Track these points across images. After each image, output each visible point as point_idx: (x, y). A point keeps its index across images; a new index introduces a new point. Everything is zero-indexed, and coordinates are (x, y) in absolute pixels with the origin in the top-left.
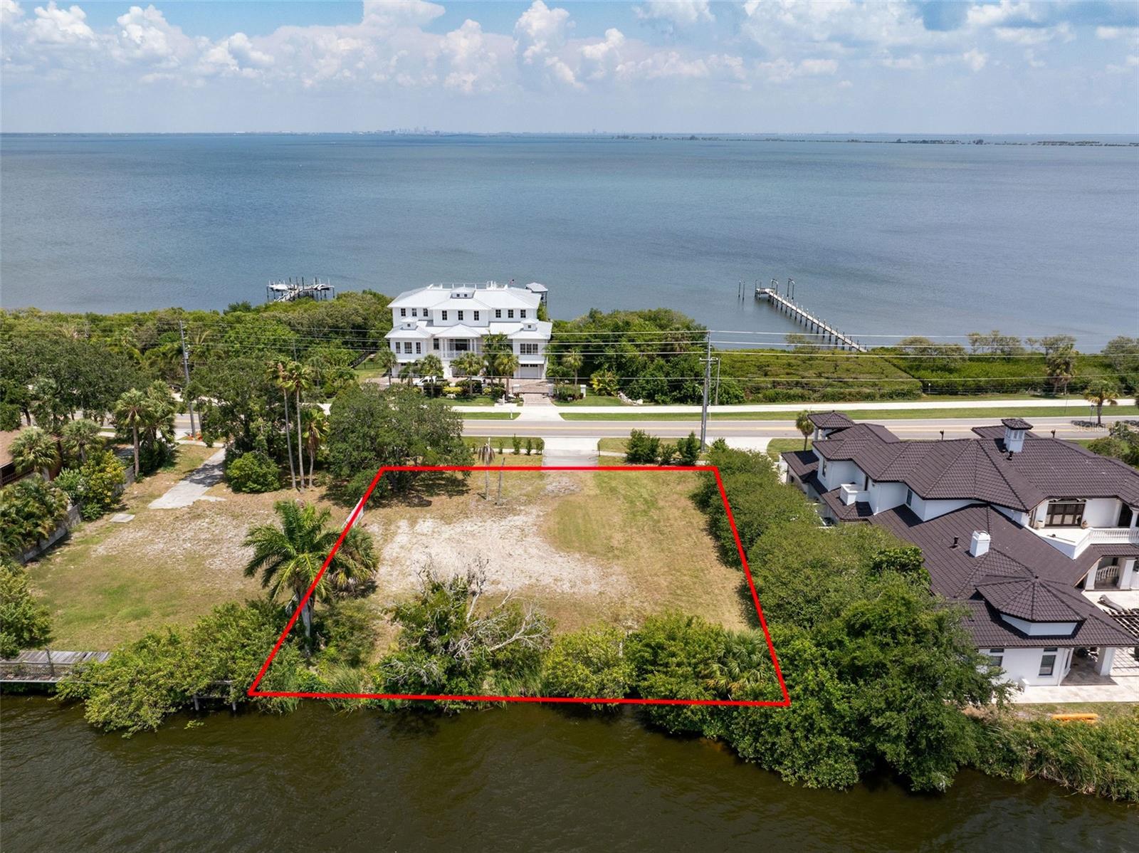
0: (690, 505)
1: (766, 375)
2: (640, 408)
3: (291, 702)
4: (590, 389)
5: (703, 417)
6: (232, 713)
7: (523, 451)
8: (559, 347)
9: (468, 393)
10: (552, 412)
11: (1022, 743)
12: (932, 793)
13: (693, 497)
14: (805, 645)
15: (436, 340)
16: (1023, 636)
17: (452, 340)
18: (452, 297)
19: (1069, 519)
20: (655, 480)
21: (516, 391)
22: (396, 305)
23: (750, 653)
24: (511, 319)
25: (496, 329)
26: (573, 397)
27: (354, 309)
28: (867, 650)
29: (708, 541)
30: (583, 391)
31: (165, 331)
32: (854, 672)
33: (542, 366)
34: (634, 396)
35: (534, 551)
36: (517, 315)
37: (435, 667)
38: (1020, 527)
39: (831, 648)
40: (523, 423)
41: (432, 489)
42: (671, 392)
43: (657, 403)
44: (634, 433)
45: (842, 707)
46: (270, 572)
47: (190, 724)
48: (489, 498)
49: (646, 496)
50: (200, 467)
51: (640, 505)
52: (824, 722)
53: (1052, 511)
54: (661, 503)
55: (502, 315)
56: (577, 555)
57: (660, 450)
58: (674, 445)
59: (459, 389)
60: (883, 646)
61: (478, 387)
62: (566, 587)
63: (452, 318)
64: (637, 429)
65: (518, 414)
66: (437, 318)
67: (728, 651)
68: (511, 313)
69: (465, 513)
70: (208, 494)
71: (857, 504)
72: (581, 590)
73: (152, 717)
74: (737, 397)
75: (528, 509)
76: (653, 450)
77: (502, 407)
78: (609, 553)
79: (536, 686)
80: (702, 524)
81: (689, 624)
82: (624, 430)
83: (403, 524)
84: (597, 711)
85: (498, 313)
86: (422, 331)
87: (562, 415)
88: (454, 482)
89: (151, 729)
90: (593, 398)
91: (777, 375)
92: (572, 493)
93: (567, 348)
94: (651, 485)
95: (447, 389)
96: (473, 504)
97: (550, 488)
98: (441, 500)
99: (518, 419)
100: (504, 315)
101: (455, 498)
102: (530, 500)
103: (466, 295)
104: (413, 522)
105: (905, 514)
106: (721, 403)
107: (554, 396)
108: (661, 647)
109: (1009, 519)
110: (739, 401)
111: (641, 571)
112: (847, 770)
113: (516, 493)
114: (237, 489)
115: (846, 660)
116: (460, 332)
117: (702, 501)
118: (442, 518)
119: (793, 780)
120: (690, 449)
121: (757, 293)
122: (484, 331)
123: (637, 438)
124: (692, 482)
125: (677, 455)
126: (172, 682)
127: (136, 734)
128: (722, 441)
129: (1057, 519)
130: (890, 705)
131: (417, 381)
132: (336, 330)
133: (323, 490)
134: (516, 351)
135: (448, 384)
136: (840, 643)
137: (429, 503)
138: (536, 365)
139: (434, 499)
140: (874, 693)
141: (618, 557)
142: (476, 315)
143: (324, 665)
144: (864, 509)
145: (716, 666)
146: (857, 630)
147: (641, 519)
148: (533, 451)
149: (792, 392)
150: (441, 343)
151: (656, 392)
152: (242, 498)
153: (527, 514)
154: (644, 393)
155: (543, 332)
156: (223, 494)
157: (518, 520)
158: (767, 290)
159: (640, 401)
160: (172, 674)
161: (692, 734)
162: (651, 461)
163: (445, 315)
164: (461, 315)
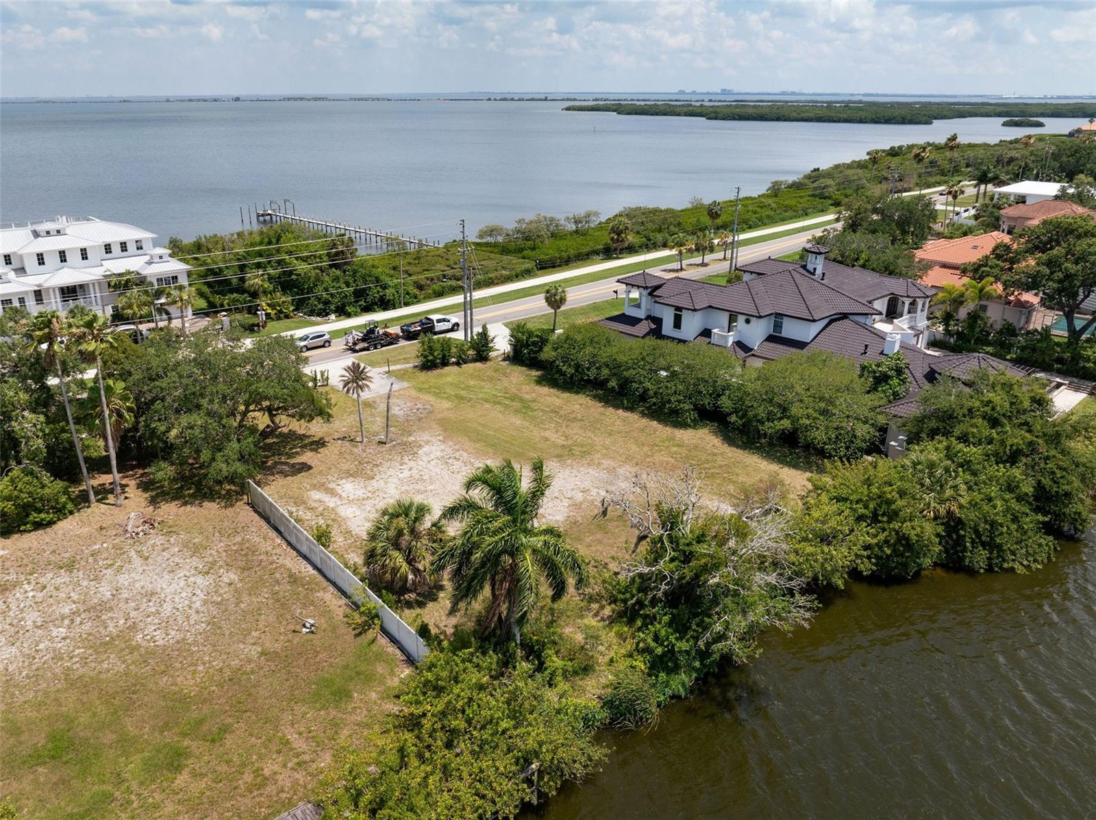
15: (37, 292)
24: (125, 254)
25: (112, 267)
34: (320, 313)
36: (132, 247)
43: (349, 315)
55: (113, 249)
57: (454, 350)
63: (54, 261)
66: (32, 265)
68: (124, 246)
85: (108, 249)
100: (116, 249)
103: (58, 231)
116: (69, 276)
122: (96, 272)
142: (84, 254)
150: (45, 296)
162: (445, 363)
163: (41, 259)
164: (63, 256)
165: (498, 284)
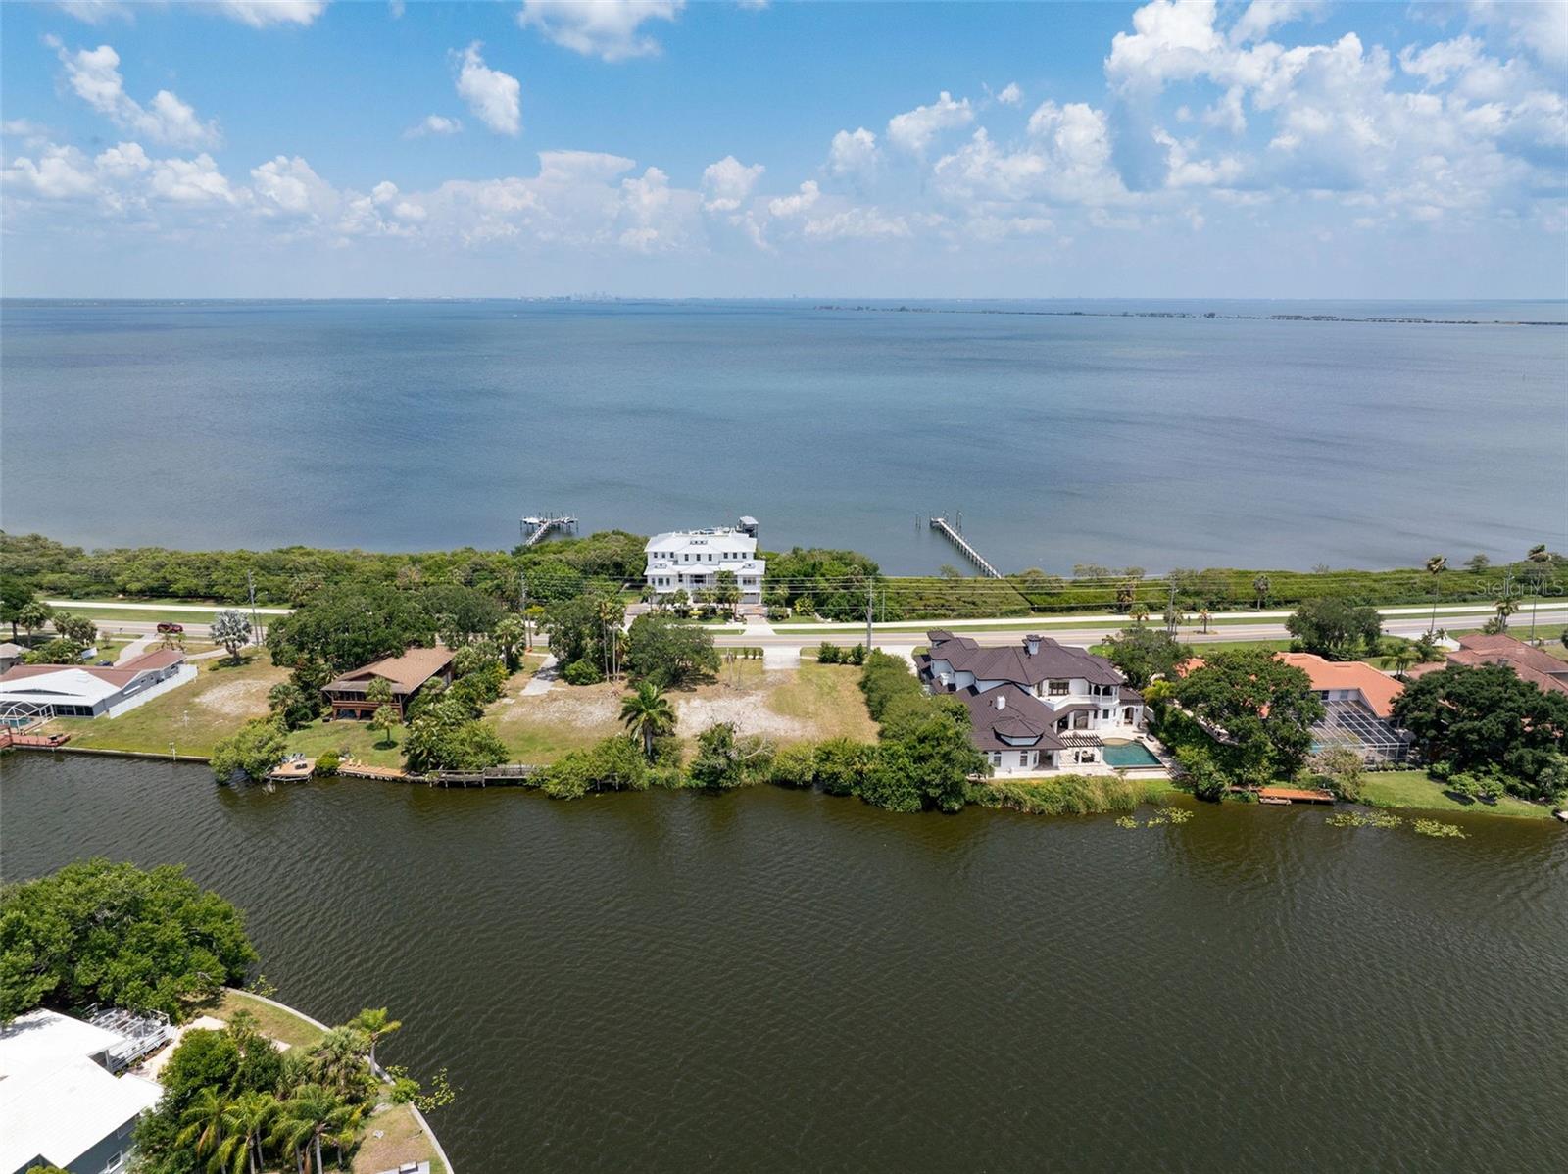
0: (857, 688)
1: (921, 599)
2: (829, 624)
3: (646, 784)
4: (795, 612)
5: (868, 631)
6: (617, 791)
7: (750, 656)
8: (772, 580)
9: (707, 616)
10: (768, 628)
11: (998, 791)
12: (952, 812)
13: (860, 684)
14: (900, 748)
15: (681, 576)
16: (1010, 745)
17: (692, 576)
18: (691, 543)
19: (1061, 691)
20: (836, 673)
21: (741, 613)
22: (649, 549)
23: (873, 752)
24: (735, 560)
25: (725, 567)
26: (782, 617)
27: (614, 548)
28: (925, 749)
29: (865, 708)
30: (789, 613)
31: (478, 571)
32: (921, 759)
33: (759, 594)
34: (825, 616)
35: (762, 715)
36: (740, 556)
37: (722, 762)
38: (1029, 694)
39: (911, 749)
40: (749, 637)
41: (695, 681)
42: (851, 613)
43: (842, 621)
44: (823, 644)
45: (913, 774)
46: (630, 721)
47: (597, 795)
48: (732, 686)
49: (830, 684)
50: (540, 669)
51: (826, 689)
52: (905, 782)
53: (1051, 686)
54: (839, 688)
55: (728, 557)
56: (788, 717)
57: (840, 654)
58: (849, 651)
59: (700, 612)
60: (933, 747)
61: (714, 611)
62: (782, 733)
63: (693, 559)
64: (825, 640)
65: (744, 631)
66: (681, 560)
67: (863, 752)
68: (735, 555)
69: (718, 695)
70: (552, 686)
71: (948, 685)
72: (790, 734)
73: (580, 792)
74: (898, 616)
75: (757, 692)
76: (836, 655)
77: (732, 625)
78: (807, 715)
79: (769, 777)
80: (863, 700)
81: (845, 741)
82: (817, 641)
83: (682, 702)
84: (799, 785)
85: (726, 556)
86: (671, 570)
87: (775, 631)
88: (707, 676)
89: (580, 796)
90: (796, 618)
91: (929, 599)
92: (784, 683)
93: (778, 582)
94: (834, 678)
95: (691, 612)
96: (722, 690)
97: (769, 679)
98: (702, 688)
99: (745, 634)
100: (730, 556)
101: (711, 686)
102: (757, 687)
103: (702, 542)
104: (688, 701)
105: (973, 690)
106: (887, 621)
107: (769, 617)
108: (830, 752)
109: (1023, 690)
110: (900, 619)
111: (825, 724)
112: (917, 803)
113: (748, 683)
114: (572, 683)
115: (916, 754)
116: (698, 569)
117: (863, 686)
118: (705, 698)
119: (891, 809)
120: (858, 655)
121: (932, 523)
122: (716, 569)
123: (825, 648)
124: (858, 674)
125: (851, 658)
126: (588, 774)
127: (572, 799)
128: (879, 648)
129: (1055, 692)
130: (933, 771)
131: (669, 606)
132: (602, 566)
133: (626, 682)
134: (740, 585)
135: (692, 609)
136: (915, 747)
137: (695, 690)
138: (754, 594)
139: (697, 687)
140: (927, 767)
141: (811, 718)
142: (710, 557)
143: (659, 768)
144: (952, 687)
145: (857, 759)
146: (922, 740)
147: (827, 697)
148: (757, 657)
149: (937, 612)
150: (684, 579)
151: (840, 613)
152: (576, 688)
153: (757, 695)
154: (833, 614)
155: (759, 568)
156: (562, 686)
157: (752, 699)
158: (939, 520)
159: (830, 620)
160: (588, 770)
161: (845, 793)
162: (834, 662)
163: (687, 557)
164: (698, 557)
165: (978, 618)
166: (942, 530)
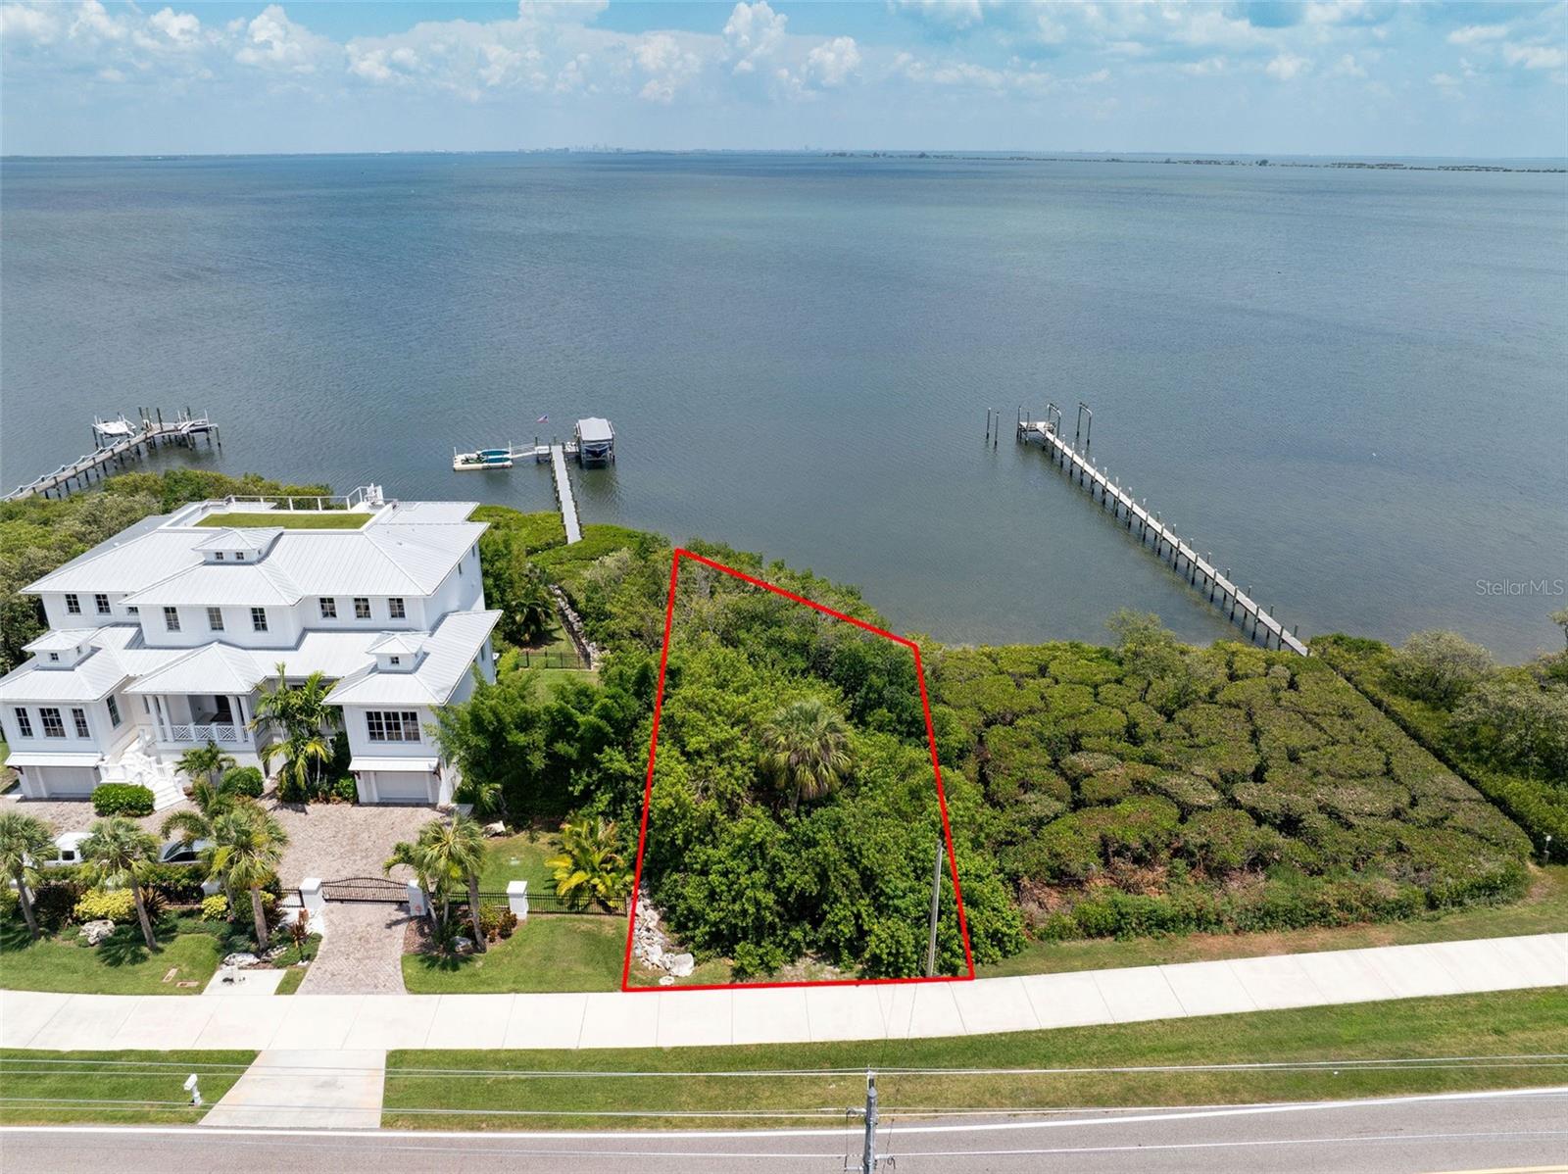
166: (1045, 449)
